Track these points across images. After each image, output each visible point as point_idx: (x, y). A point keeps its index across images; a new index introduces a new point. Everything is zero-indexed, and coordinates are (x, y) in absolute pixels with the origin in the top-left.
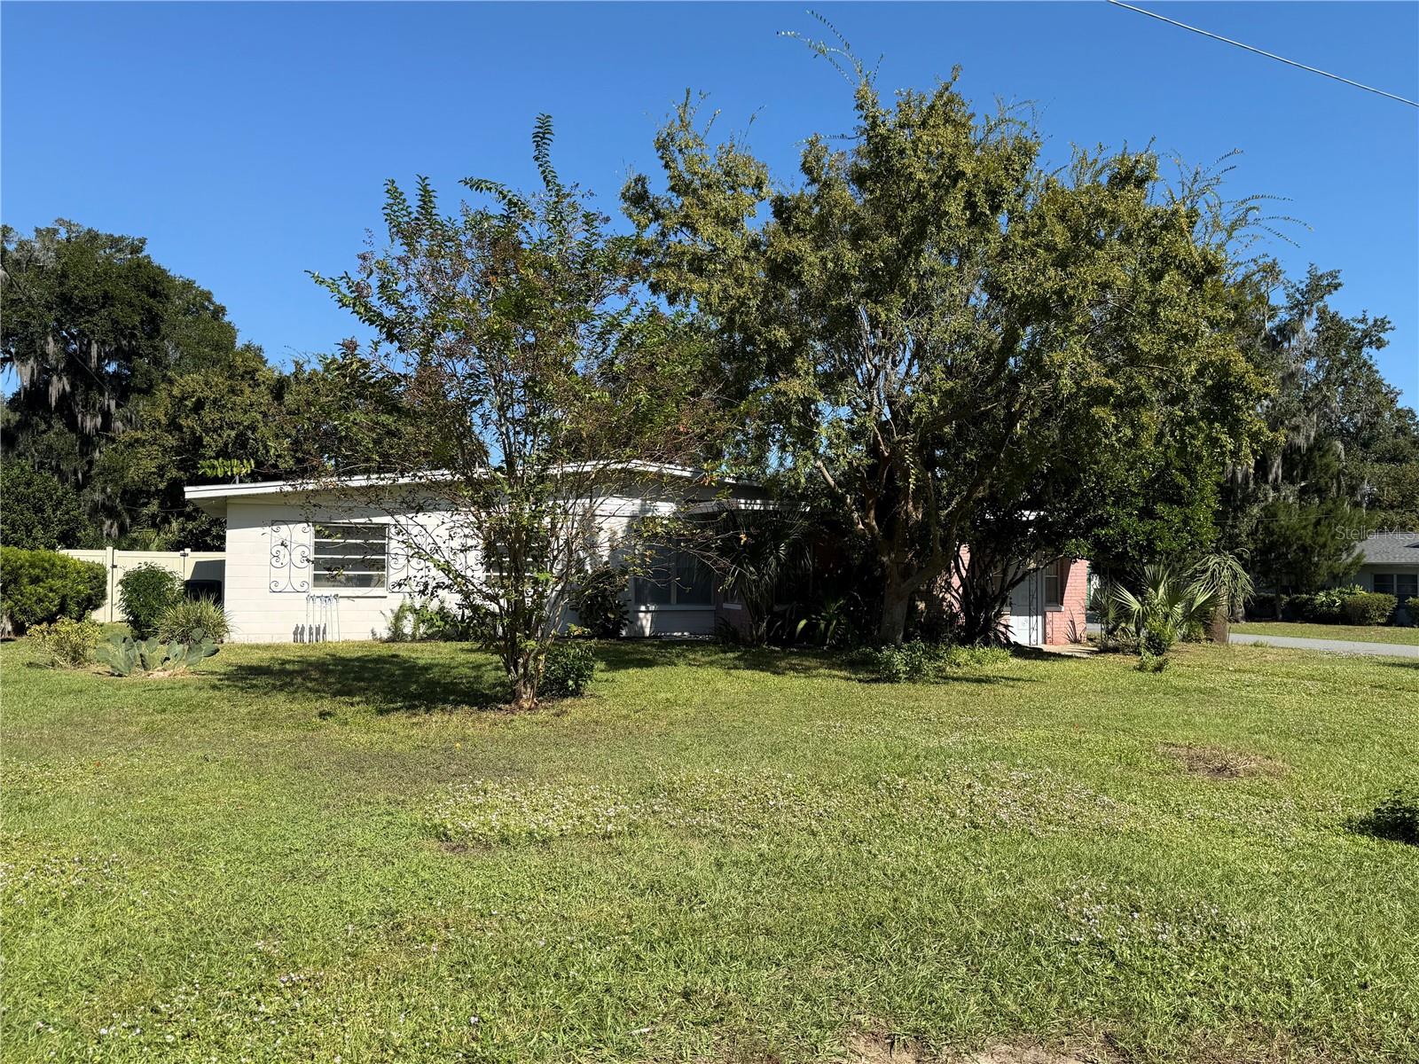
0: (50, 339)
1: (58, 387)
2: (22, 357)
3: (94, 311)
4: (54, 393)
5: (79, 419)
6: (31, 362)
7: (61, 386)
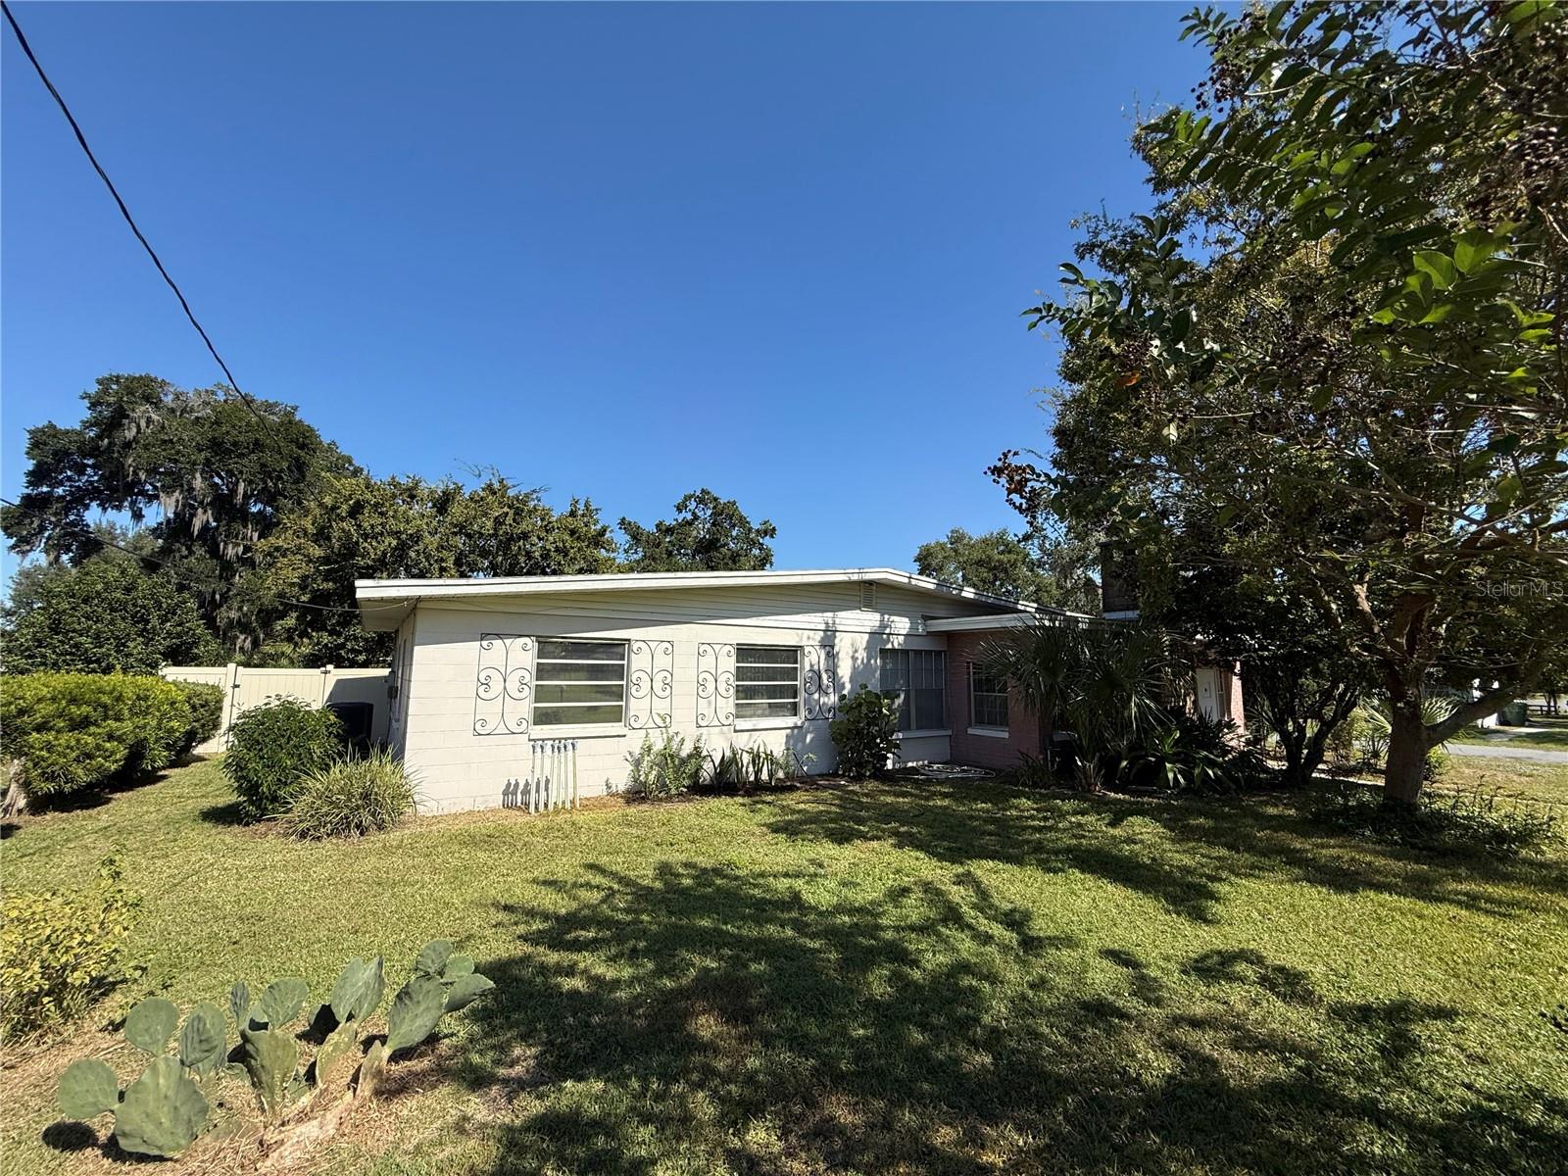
0: (198, 475)
1: (201, 519)
2: (168, 490)
3: (243, 454)
4: (197, 524)
5: (222, 547)
6: (177, 494)
7: (205, 518)
